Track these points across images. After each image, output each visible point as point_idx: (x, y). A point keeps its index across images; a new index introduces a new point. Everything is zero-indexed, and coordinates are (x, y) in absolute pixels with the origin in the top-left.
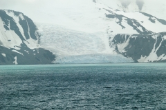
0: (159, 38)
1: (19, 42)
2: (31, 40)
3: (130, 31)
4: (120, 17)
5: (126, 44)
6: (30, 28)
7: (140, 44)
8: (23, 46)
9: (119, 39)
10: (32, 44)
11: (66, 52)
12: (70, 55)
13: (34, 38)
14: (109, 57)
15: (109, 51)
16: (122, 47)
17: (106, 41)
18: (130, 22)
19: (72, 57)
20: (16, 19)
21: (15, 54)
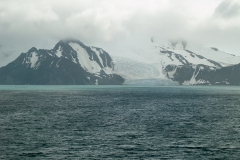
0: (198, 68)
1: (100, 69)
2: (107, 68)
3: (177, 63)
4: (170, 53)
5: (174, 72)
6: (107, 59)
7: (184, 72)
8: (102, 72)
9: (169, 68)
10: (108, 71)
11: (132, 77)
12: (134, 79)
13: (110, 66)
14: (162, 81)
15: (162, 76)
16: (171, 74)
17: (160, 70)
18: (177, 56)
19: (136, 80)
20: (98, 53)
21: (96, 78)
